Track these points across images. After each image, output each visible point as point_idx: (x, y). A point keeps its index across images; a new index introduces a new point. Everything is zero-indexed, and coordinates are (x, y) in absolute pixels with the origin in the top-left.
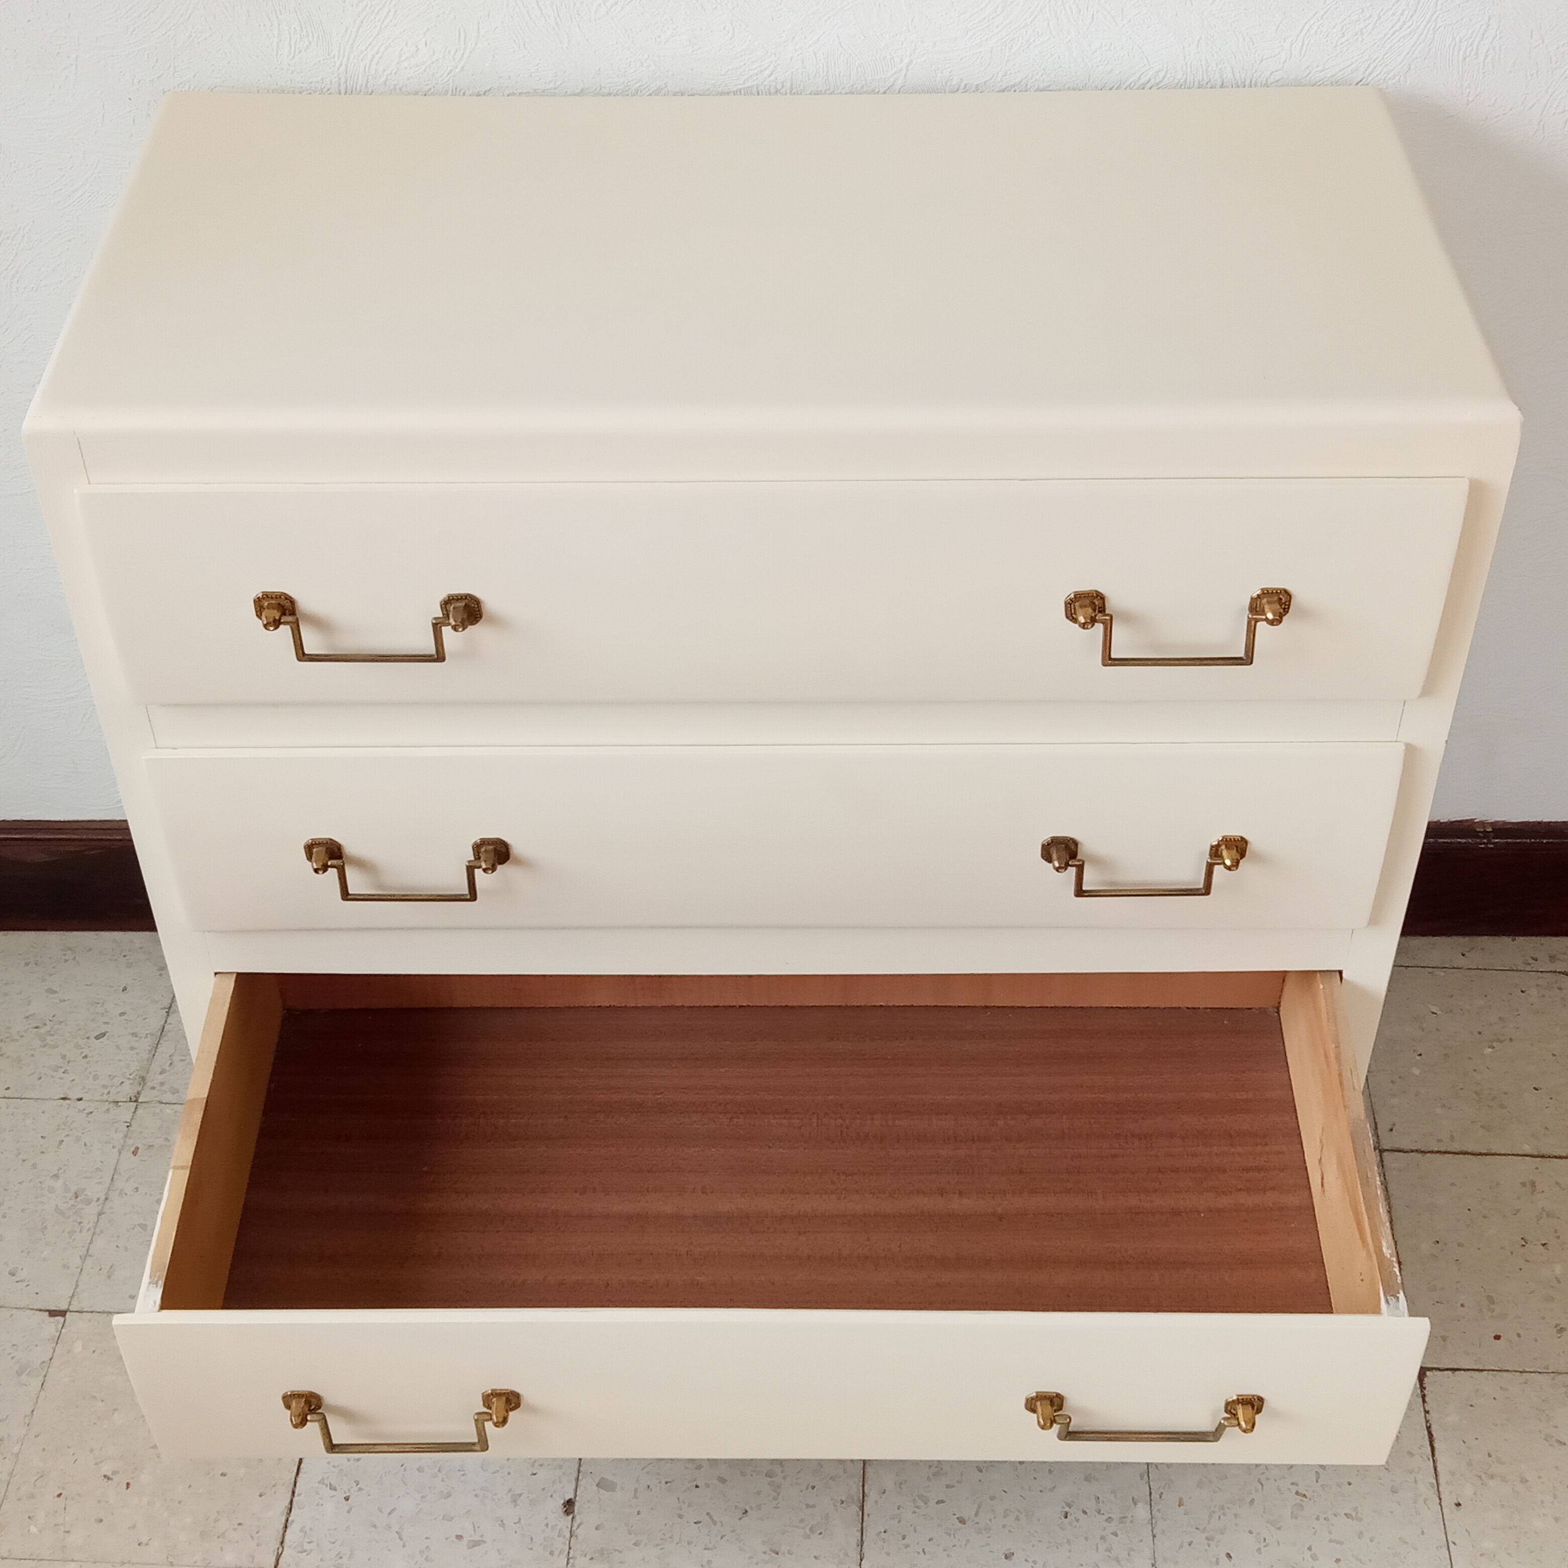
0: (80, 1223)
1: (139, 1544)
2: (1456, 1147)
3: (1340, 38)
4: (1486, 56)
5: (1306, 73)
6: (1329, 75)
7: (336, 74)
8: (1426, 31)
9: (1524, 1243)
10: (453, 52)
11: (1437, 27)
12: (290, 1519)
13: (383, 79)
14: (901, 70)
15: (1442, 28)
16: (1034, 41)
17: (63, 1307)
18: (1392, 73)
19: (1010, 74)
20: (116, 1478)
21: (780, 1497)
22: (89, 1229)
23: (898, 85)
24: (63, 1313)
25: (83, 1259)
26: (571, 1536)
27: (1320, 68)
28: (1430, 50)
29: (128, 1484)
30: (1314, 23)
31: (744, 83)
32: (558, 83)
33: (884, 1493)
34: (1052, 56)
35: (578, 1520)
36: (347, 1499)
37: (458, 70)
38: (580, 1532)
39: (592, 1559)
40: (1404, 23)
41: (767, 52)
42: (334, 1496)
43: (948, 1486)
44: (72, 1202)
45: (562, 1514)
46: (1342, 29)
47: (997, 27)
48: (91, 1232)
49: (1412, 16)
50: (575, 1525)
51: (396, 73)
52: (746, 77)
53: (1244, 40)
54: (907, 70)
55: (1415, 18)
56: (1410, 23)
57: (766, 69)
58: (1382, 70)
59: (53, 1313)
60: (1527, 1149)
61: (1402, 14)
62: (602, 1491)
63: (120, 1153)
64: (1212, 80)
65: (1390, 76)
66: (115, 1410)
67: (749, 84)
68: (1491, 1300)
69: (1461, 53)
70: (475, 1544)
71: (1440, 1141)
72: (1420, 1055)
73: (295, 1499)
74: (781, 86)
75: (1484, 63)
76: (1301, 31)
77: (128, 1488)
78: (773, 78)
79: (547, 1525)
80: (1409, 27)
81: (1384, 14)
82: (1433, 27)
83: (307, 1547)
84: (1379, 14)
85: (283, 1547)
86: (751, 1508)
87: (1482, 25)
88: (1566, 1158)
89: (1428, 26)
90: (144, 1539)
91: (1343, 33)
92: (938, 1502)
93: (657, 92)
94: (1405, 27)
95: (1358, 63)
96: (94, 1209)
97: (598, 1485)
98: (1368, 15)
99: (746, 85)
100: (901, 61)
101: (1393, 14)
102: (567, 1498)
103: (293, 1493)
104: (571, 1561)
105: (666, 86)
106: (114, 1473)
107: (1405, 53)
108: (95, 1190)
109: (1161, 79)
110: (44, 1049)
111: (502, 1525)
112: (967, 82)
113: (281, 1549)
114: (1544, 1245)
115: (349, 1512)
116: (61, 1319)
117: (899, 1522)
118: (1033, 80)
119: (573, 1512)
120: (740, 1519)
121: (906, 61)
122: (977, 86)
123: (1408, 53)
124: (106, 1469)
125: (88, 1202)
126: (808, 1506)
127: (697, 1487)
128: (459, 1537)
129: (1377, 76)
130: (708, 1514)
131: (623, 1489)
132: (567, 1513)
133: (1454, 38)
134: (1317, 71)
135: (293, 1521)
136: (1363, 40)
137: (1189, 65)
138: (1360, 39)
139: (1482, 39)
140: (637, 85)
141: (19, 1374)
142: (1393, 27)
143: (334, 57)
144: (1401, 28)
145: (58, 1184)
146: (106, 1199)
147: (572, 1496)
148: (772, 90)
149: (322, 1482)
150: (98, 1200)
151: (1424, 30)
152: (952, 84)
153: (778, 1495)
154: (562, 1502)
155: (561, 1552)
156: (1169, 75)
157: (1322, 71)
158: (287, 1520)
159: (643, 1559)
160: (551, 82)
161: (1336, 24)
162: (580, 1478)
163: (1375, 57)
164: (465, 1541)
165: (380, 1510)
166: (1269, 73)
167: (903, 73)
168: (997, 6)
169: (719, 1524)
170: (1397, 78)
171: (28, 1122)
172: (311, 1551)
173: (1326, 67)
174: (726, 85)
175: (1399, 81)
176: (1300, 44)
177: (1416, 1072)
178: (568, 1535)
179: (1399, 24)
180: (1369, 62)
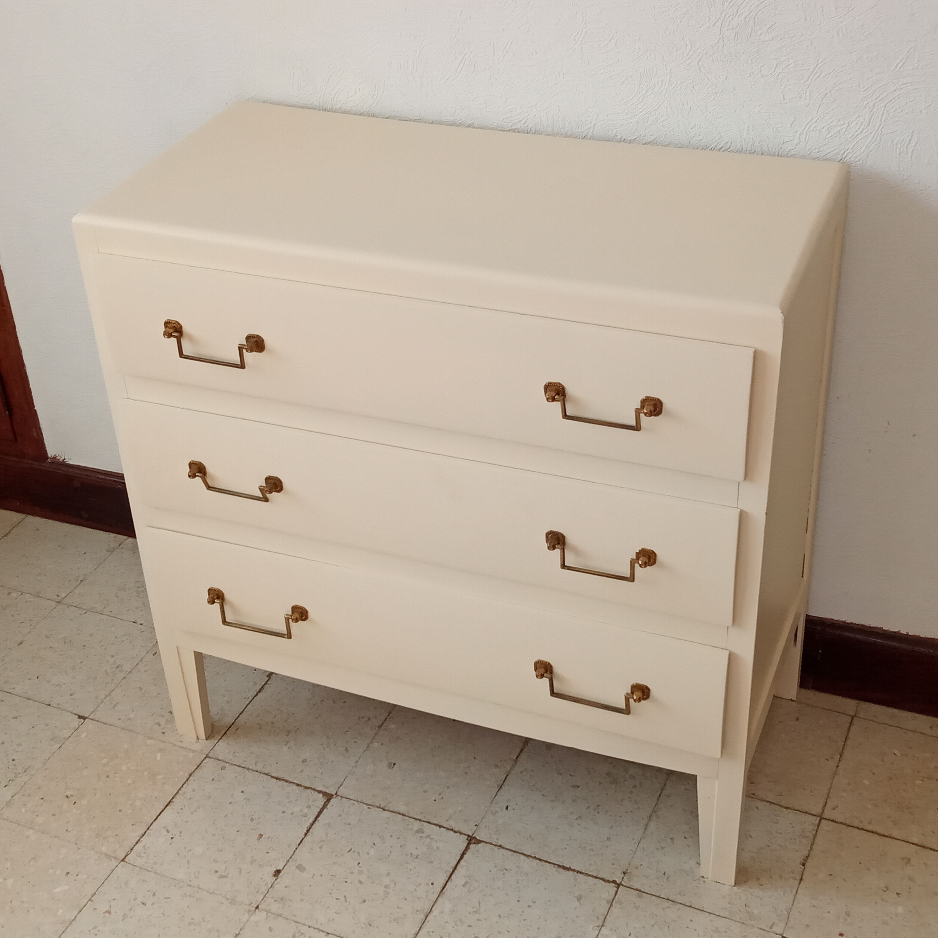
0: (113, 680)
1: (67, 831)
2: (870, 828)
3: (827, 135)
4: (912, 154)
5: (809, 152)
6: (822, 155)
7: (318, 101)
8: (876, 135)
9: (886, 890)
10: (372, 95)
11: (882, 134)
12: (141, 840)
13: (340, 106)
14: (590, 128)
15: (886, 134)
16: (659, 119)
17: (86, 715)
18: (858, 158)
19: (648, 136)
20: (71, 798)
21: (386, 899)
22: (116, 684)
23: (589, 136)
24: (84, 718)
25: (106, 696)
26: (271, 887)
27: (817, 151)
28: (879, 147)
29: (75, 803)
30: (812, 124)
31: (511, 127)
32: (421, 117)
33: (442, 913)
34: (669, 128)
35: (278, 880)
36: (172, 838)
37: (374, 105)
38: (276, 886)
39: (275, 900)
40: (864, 129)
41: (523, 111)
42: (166, 835)
43: (478, 920)
44: (114, 670)
45: (272, 875)
46: (828, 129)
47: (640, 109)
48: (115, 686)
49: (868, 126)
50: (276, 882)
51: (345, 104)
52: (512, 123)
53: (773, 130)
54: (594, 128)
55: (869, 127)
56: (867, 130)
57: (523, 119)
58: (852, 155)
59: (80, 717)
60: (915, 841)
61: (862, 124)
62: (297, 870)
63: (147, 653)
64: (757, 151)
65: (857, 159)
66: (87, 768)
67: (514, 128)
68: (848, 914)
69: (898, 150)
70: (222, 877)
71: (861, 822)
72: (874, 774)
73: (148, 831)
74: (530, 130)
75: (911, 157)
76: (805, 129)
77: (74, 804)
78: (526, 125)
79: (262, 878)
80: (866, 132)
81: (851, 123)
82: (880, 133)
83: (142, 854)
84: (849, 123)
85: (131, 852)
86: (369, 900)
87: (908, 136)
88: (937, 851)
89: (877, 133)
90: (70, 829)
91: (829, 132)
92: (469, 926)
93: (469, 126)
94: (864, 132)
95: (838, 149)
96: (123, 675)
97: (297, 867)
98: (842, 123)
99: (512, 128)
100: (591, 123)
101: (857, 124)
102: (278, 869)
103: (149, 828)
104: (265, 899)
105: (473, 124)
106: (72, 796)
107: (864, 147)
108: (127, 667)
109: (728, 147)
110: (136, 598)
111: (240, 872)
112: (625, 138)
113: (129, 852)
114: (898, 894)
115: (170, 844)
116: (83, 721)
117: (443, 929)
118: (660, 141)
119: (278, 876)
120: (360, 903)
121: (593, 123)
122: (630, 140)
123: (867, 147)
124: (69, 793)
125: (121, 671)
126: (398, 907)
127: (346, 882)
128: (216, 872)
129: (850, 158)
130: (345, 896)
131: (308, 872)
132: (275, 876)
133: (892, 141)
134: (815, 152)
135: (142, 841)
136: (840, 137)
137: (743, 140)
138: (839, 136)
139: (909, 143)
140: (460, 122)
141: (52, 740)
142: (856, 132)
143: (318, 92)
144: (862, 132)
145: (112, 660)
146: (130, 672)
147: (281, 869)
148: (526, 132)
149: (164, 828)
150: (127, 671)
151: (875, 134)
152: (617, 138)
153: (386, 898)
154: (275, 869)
155: (263, 893)
156: (732, 146)
157: (818, 152)
158: (139, 840)
159: (301, 908)
160: (417, 116)
161: (824, 127)
162: (290, 861)
163: (848, 148)
164: (218, 874)
165: (185, 848)
166: (788, 150)
167: (591, 130)
168: (640, 98)
169: (348, 903)
170: (861, 161)
171: (113, 629)
172: (143, 857)
173: (820, 150)
174: (502, 127)
175: (862, 163)
176: (805, 135)
177: (866, 782)
178: (270, 886)
179: (860, 130)
180: (845, 150)
